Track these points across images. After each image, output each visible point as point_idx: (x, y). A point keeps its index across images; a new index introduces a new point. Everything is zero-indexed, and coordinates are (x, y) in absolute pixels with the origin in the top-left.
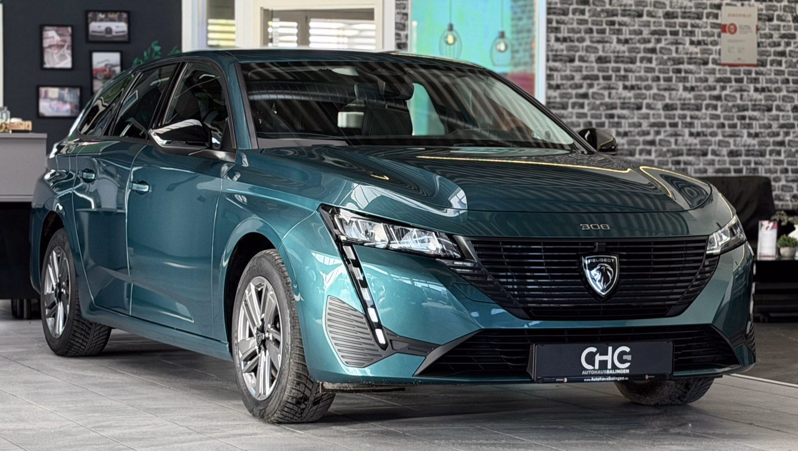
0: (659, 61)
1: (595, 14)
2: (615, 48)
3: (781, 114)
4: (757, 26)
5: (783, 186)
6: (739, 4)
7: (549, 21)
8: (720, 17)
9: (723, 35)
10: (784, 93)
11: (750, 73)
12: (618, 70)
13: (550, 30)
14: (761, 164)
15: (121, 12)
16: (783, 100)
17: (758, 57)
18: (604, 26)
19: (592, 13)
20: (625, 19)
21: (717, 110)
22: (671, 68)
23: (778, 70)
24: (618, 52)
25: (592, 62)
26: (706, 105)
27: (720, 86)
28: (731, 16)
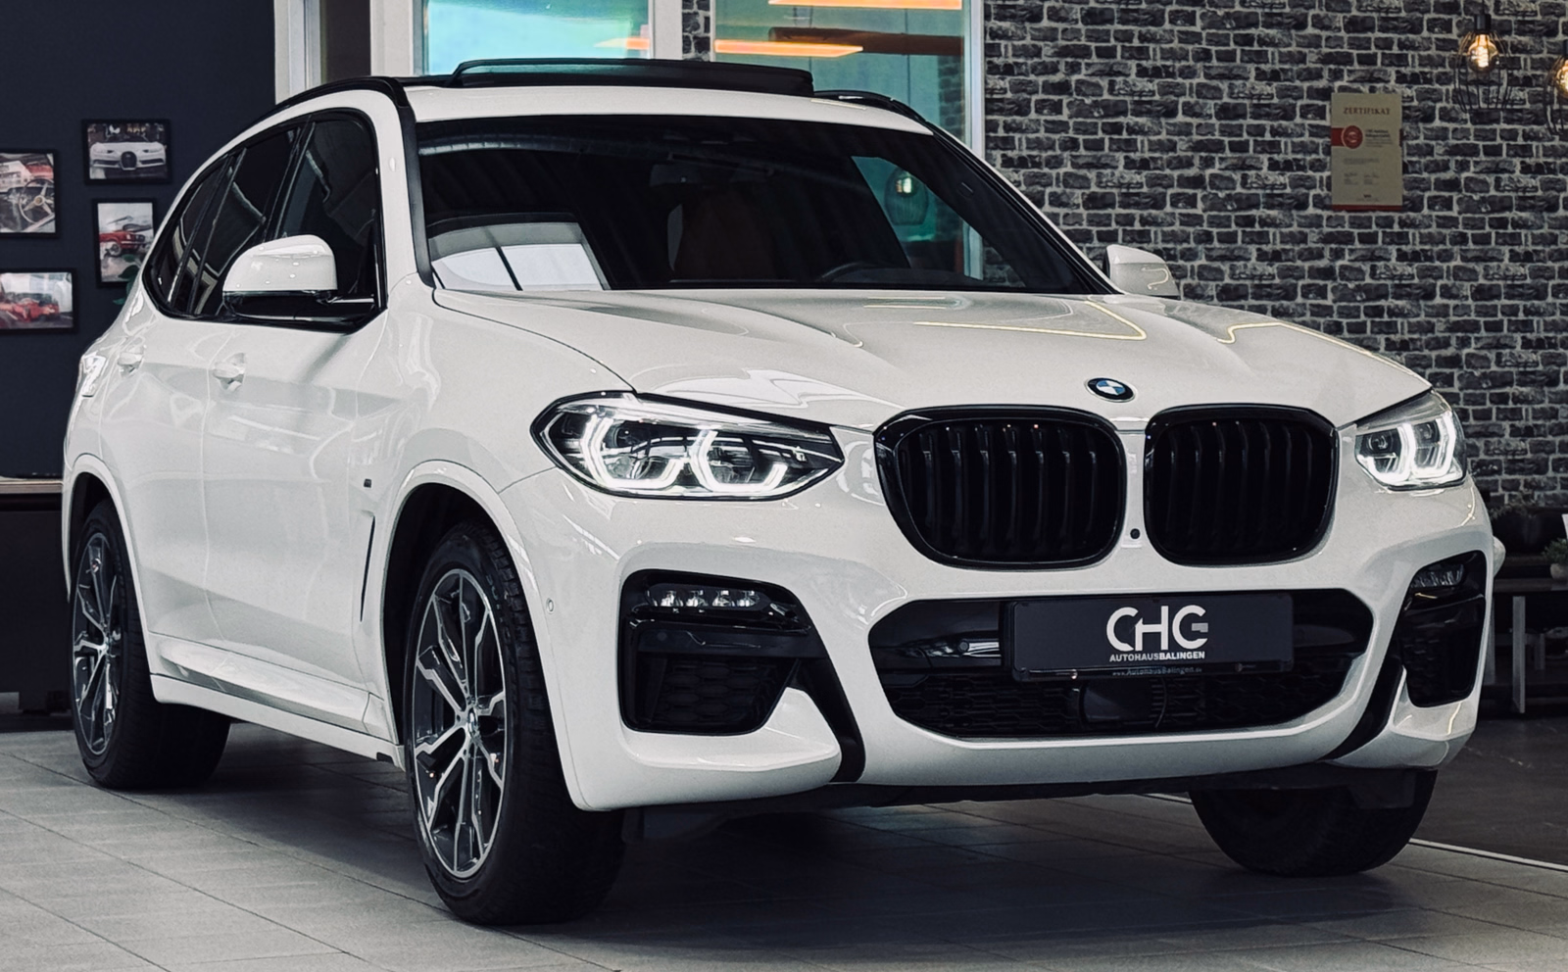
0: (1208, 203)
1: (1080, 111)
2: (1122, 177)
3: (1452, 303)
4: (1402, 131)
6: (1365, 88)
7: (990, 127)
8: (1328, 116)
9: (1333, 148)
10: (1458, 262)
11: (1389, 222)
12: (1129, 220)
13: (991, 143)
15: (151, 122)
16: (1456, 277)
17: (1405, 193)
18: (1100, 134)
19: (1074, 110)
20: (1142, 120)
21: (1325, 297)
22: (1233, 215)
23: (1445, 218)
24: (1129, 186)
25: (1078, 206)
26: (1303, 287)
27: (1331, 249)
28: (1350, 109)
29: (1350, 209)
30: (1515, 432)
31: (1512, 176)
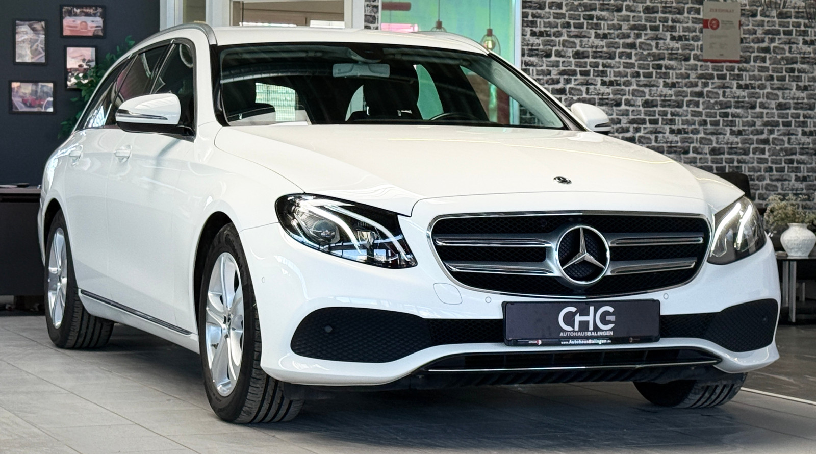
0: (638, 57)
1: (572, 8)
2: (593, 42)
3: (765, 111)
4: (740, 22)
5: (767, 184)
7: (525, 15)
8: (701, 13)
9: (704, 30)
10: (768, 90)
11: (733, 69)
12: (597, 65)
13: (525, 24)
14: (744, 162)
15: (96, 6)
16: (767, 98)
17: (741, 53)
18: (582, 20)
19: (569, 7)
20: (604, 13)
21: (698, 107)
22: (651, 64)
23: (762, 67)
24: (596, 47)
25: (570, 57)
26: (687, 101)
27: (702, 82)
28: (713, 11)
29: (712, 61)
30: (797, 179)
31: (798, 46)
